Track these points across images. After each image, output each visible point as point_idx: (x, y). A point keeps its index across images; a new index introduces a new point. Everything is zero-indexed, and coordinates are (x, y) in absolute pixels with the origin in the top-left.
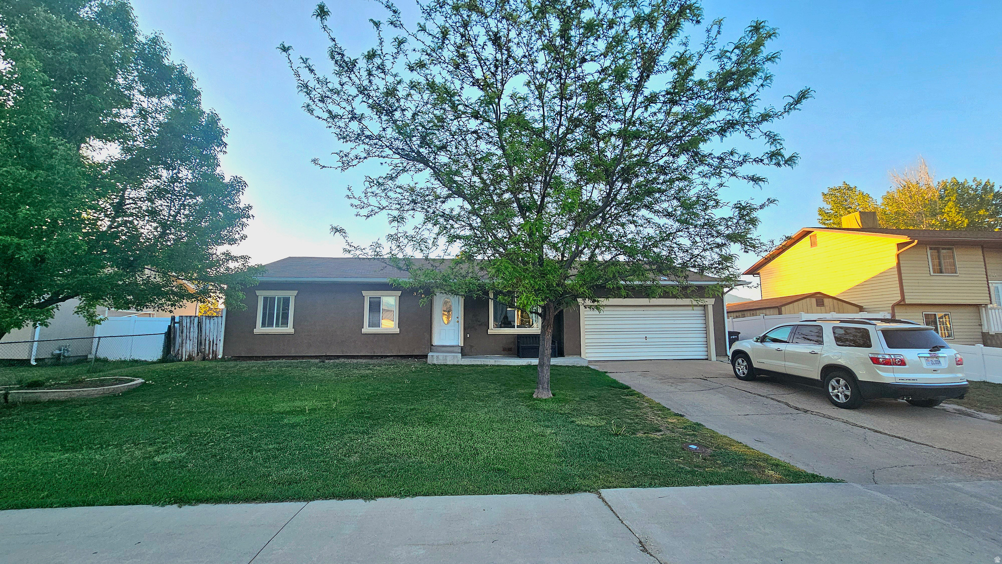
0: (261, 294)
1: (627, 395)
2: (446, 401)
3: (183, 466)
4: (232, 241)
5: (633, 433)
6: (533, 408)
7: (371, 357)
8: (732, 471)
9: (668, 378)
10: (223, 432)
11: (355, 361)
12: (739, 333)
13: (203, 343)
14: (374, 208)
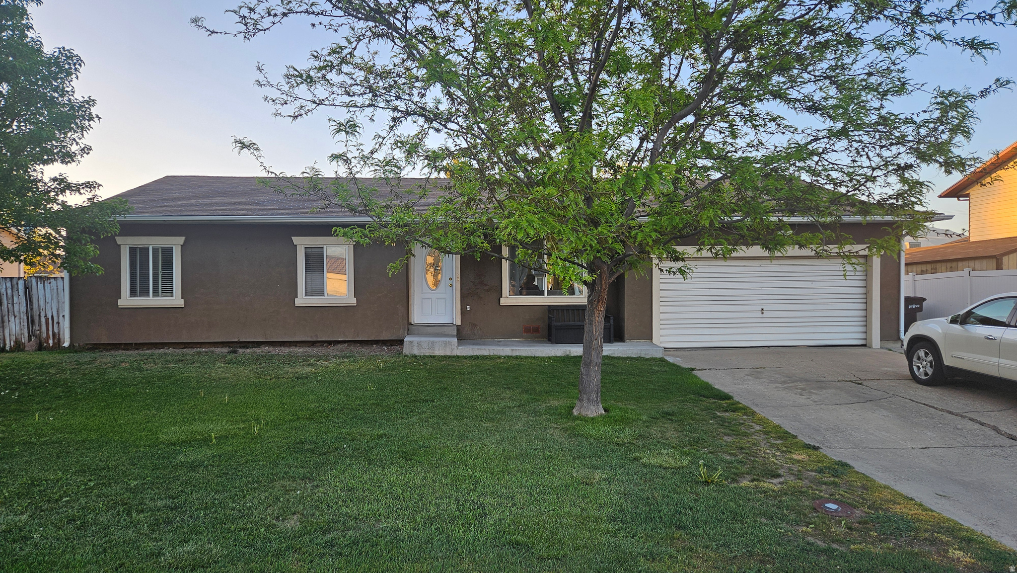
0: (126, 243)
1: (727, 411)
2: (435, 420)
3: (25, 537)
4: (67, 157)
5: (734, 480)
6: (573, 434)
7: (313, 344)
8: (893, 549)
9: (796, 381)
10: (82, 478)
11: (286, 350)
12: (924, 299)
13: (37, 321)
14: (305, 103)
